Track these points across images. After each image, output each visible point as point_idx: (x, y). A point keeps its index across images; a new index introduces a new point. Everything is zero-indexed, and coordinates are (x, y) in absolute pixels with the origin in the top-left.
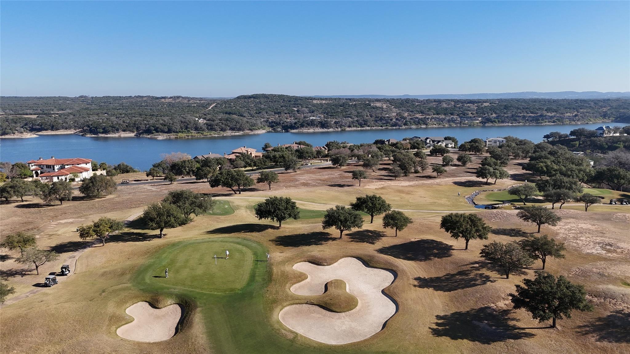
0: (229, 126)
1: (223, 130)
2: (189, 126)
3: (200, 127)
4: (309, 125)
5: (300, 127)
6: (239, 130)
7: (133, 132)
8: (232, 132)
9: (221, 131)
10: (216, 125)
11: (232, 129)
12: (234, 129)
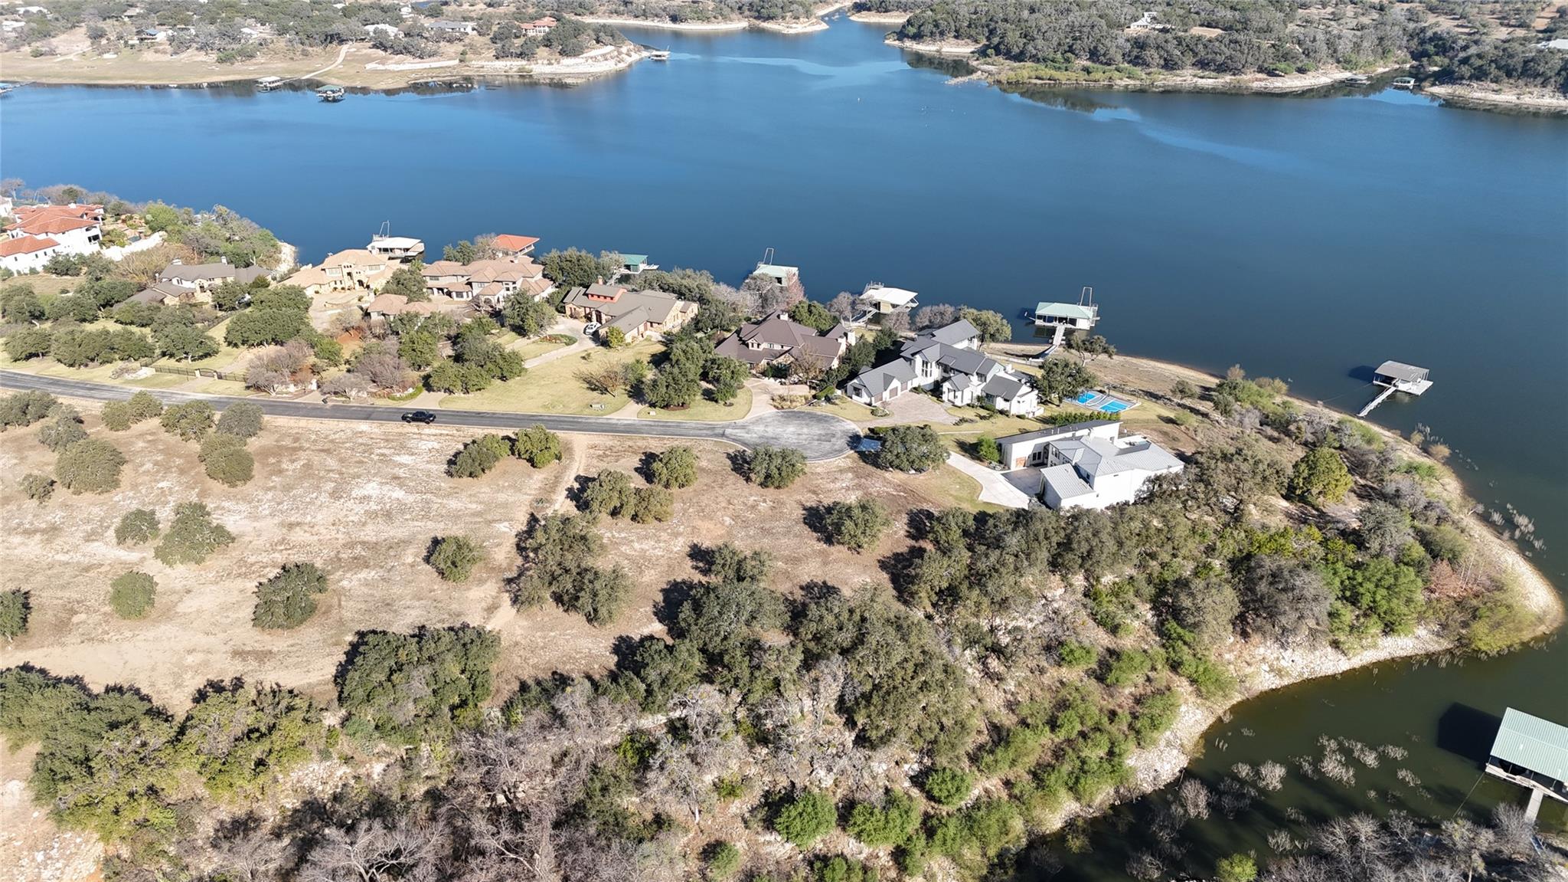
0: (1195, 54)
1: (1169, 65)
2: (1077, 45)
3: (1102, 52)
4: (1509, 75)
5: (1470, 78)
6: (1221, 69)
7: (976, 41)
8: (1195, 76)
9: (1163, 67)
10: (1158, 47)
11: (1202, 64)
12: (1208, 64)
